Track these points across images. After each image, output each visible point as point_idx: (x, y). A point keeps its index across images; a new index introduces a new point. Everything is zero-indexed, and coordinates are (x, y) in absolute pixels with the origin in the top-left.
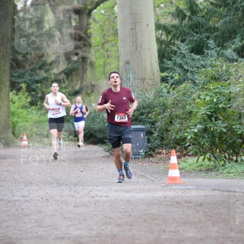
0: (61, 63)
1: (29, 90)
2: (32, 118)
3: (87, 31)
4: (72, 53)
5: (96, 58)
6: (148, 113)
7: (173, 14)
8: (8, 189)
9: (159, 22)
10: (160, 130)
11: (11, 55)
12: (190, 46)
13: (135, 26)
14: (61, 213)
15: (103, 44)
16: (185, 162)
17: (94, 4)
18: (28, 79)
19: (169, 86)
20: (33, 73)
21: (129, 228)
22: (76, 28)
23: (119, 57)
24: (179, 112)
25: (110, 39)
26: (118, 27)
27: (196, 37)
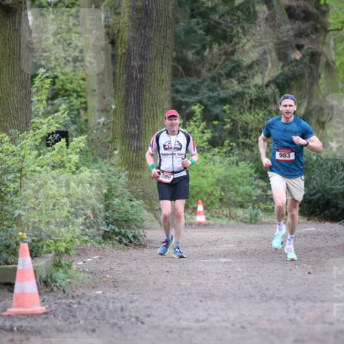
0: (270, 65)
1: (208, 116)
2: (213, 172)
4: (291, 46)
5: (337, 54)
8: (169, 306)
11: (175, 50)
18: (206, 96)
20: (215, 84)
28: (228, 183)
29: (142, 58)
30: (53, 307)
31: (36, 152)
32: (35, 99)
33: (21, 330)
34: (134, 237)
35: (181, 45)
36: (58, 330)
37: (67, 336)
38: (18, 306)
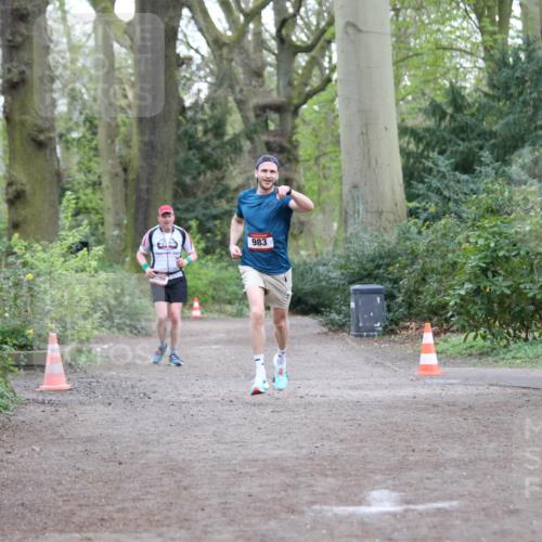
1: (203, 230)
2: (206, 274)
3: (291, 137)
5: (307, 180)
6: (389, 265)
7: (425, 112)
8: (171, 384)
9: (404, 124)
10: (406, 292)
11: (175, 176)
12: (453, 160)
13: (367, 129)
14: (251, 422)
15: (317, 159)
16: (445, 341)
17: (303, 97)
18: (200, 213)
19: (420, 222)
20: (208, 204)
21: (358, 444)
22: (275, 133)
23: (341, 178)
24: (437, 263)
25: (328, 150)
26: (341, 131)
27: (463, 146)
28: (219, 284)
29: (149, 182)
30: (77, 384)
31: (63, 259)
32: (62, 216)
33: (51, 403)
34: (142, 328)
35: (181, 171)
36: (81, 403)
37: (89, 408)
38: (49, 384)
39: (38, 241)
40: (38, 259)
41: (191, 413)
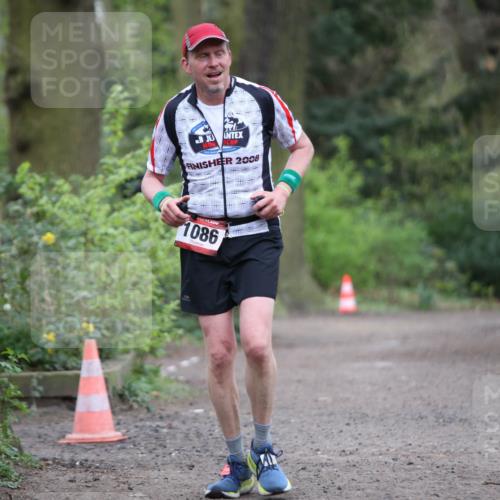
0: (449, 77)
2: (364, 234)
8: (301, 431)
18: (354, 124)
20: (369, 106)
28: (388, 251)
30: (133, 431)
31: (108, 207)
32: (106, 129)
33: (86, 466)
35: (319, 48)
36: (139, 465)
37: (154, 474)
38: (81, 431)
39: (64, 175)
40: (64, 207)
41: (338, 484)
